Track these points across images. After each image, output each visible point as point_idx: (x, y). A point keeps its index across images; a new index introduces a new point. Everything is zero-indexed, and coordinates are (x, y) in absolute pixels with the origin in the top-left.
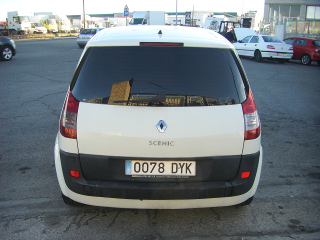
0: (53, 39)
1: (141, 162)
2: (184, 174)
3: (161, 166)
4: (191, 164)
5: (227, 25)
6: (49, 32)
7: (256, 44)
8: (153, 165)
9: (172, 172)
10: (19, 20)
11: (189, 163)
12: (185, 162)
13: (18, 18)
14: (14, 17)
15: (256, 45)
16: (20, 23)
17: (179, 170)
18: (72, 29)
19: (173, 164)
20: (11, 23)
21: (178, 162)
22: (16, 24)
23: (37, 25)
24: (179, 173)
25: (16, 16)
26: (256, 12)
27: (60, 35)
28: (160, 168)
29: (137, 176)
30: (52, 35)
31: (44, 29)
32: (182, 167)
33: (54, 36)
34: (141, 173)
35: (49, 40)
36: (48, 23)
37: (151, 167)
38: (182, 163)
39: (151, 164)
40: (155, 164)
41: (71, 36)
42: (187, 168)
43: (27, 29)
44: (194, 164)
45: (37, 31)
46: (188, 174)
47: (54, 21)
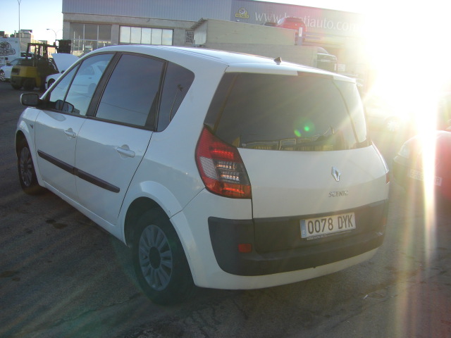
1: (313, 220)
2: (348, 228)
3: (330, 221)
4: (351, 216)
5: (39, 49)
7: (90, 76)
8: (324, 221)
9: (339, 228)
11: (349, 214)
15: (90, 78)
17: (344, 224)
19: (339, 218)
21: (342, 215)
24: (344, 228)
26: (31, 31)
28: (329, 224)
29: (312, 238)
32: (345, 221)
34: (315, 233)
37: (322, 224)
38: (345, 215)
39: (322, 220)
40: (325, 220)
42: (349, 221)
44: (353, 214)
46: (351, 228)
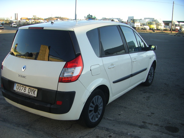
0: (151, 33)
1: (19, 85)
2: (32, 95)
4: (35, 90)
6: (150, 29)
8: (23, 87)
9: (28, 93)
10: (134, 21)
11: (35, 89)
12: (34, 89)
13: (134, 20)
14: (131, 20)
16: (134, 23)
17: (31, 92)
18: (165, 28)
19: (29, 88)
20: (129, 23)
21: (31, 88)
22: (132, 23)
23: (144, 25)
24: (30, 94)
25: (132, 19)
27: (156, 31)
28: (25, 89)
30: (151, 31)
31: (147, 27)
32: (32, 91)
33: (152, 31)
34: (18, 90)
35: (148, 34)
36: (151, 24)
38: (33, 89)
39: (22, 86)
41: (162, 32)
42: (34, 92)
43: (138, 27)
44: (37, 90)
45: (143, 28)
46: (34, 95)
47: (154, 23)
